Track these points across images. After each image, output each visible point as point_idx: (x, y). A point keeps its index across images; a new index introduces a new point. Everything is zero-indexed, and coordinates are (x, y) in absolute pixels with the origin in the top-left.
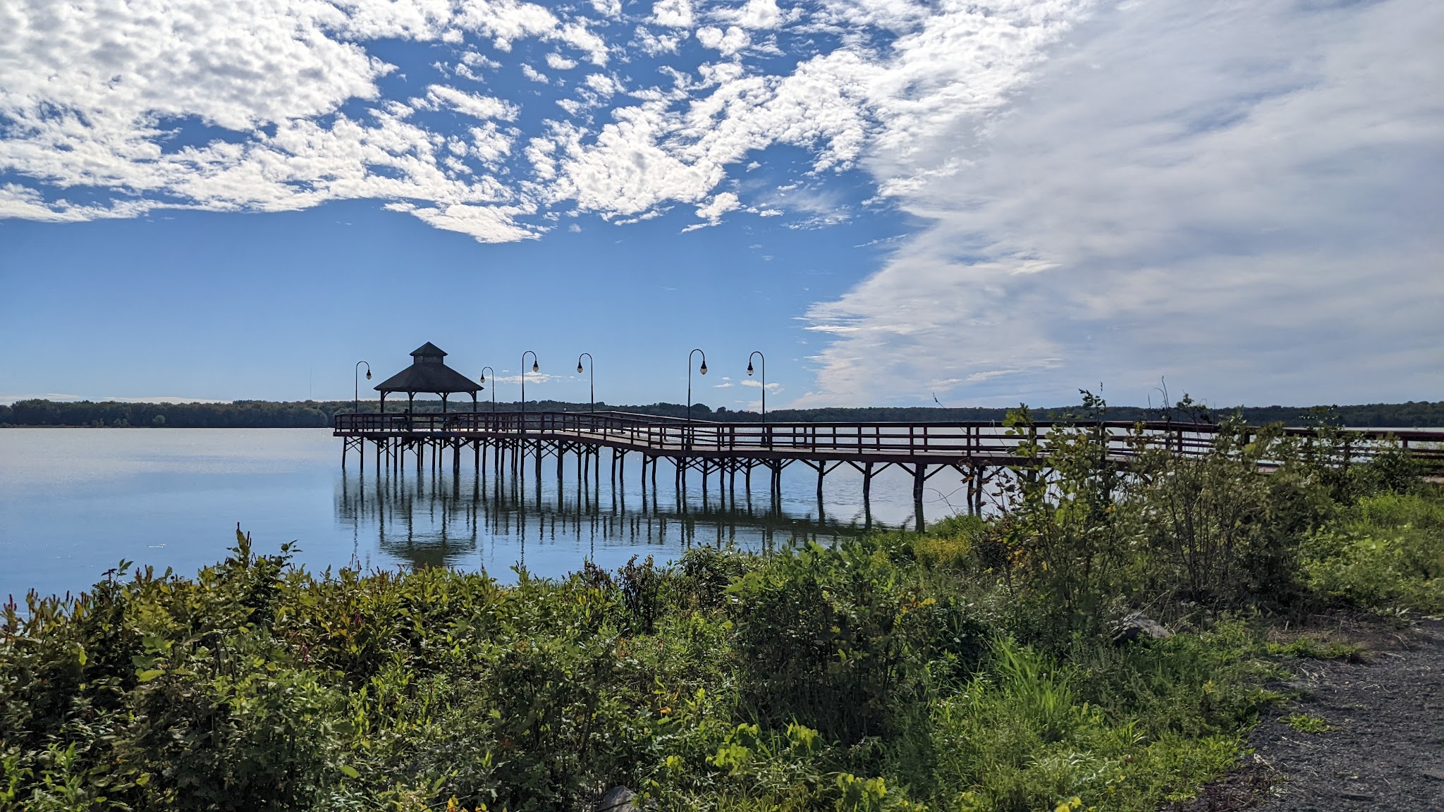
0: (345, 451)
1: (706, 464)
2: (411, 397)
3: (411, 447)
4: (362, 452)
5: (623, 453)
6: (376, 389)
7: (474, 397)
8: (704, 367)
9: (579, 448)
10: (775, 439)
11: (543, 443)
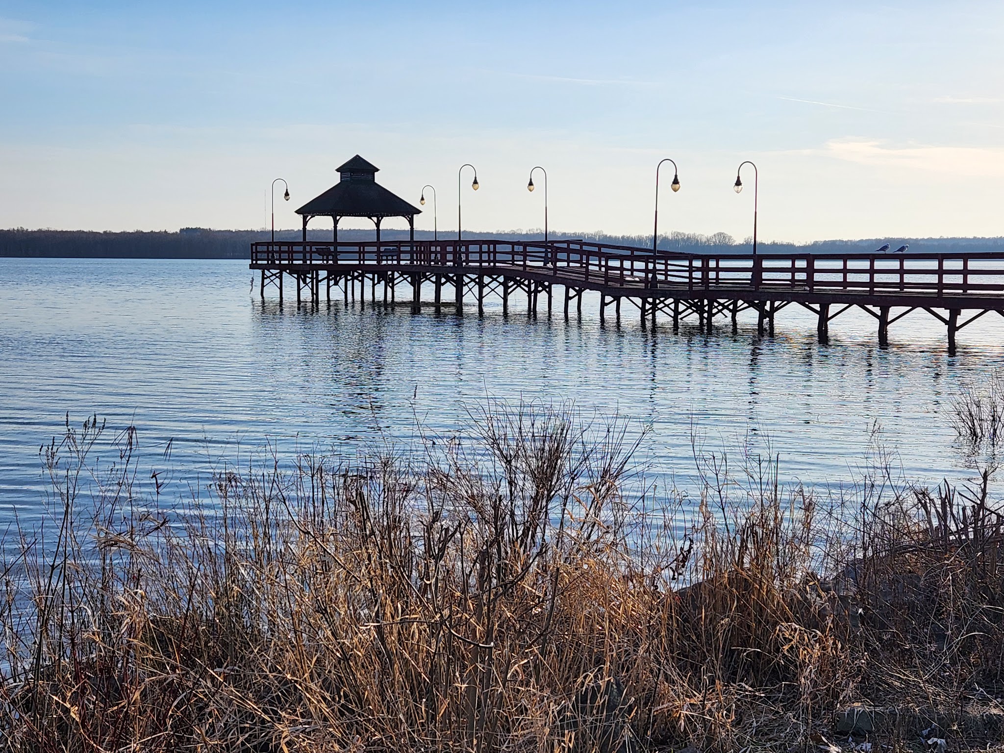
0: (263, 286)
1: (677, 307)
2: (336, 222)
3: (336, 283)
4: (281, 289)
5: (579, 294)
6: (298, 212)
7: (411, 222)
8: (676, 182)
9: (529, 286)
10: (765, 275)
11: (487, 280)
